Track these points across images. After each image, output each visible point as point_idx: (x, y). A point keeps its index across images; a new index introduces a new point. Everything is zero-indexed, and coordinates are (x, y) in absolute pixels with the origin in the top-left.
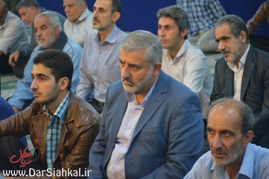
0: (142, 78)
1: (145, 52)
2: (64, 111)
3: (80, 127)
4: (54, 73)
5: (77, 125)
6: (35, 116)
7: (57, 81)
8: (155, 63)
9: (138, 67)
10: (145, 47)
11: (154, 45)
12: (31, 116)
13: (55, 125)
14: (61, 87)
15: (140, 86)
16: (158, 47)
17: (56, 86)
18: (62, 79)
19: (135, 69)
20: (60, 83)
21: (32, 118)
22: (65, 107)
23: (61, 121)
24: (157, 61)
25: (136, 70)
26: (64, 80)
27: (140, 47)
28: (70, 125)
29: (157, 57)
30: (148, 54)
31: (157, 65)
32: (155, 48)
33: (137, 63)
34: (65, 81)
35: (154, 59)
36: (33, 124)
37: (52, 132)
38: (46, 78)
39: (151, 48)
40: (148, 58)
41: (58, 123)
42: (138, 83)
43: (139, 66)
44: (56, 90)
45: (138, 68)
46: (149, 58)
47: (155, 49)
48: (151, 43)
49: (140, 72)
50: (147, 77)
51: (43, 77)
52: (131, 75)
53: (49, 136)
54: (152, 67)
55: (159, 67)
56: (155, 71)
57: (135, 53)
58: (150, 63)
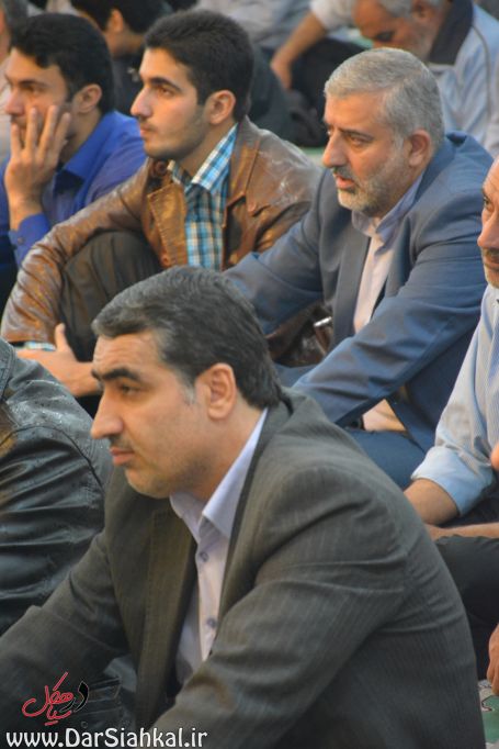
0: (374, 168)
1: (381, 101)
2: (222, 173)
3: (257, 214)
4: (195, 80)
5: (251, 208)
6: (154, 190)
7: (202, 98)
8: (410, 130)
9: (364, 139)
10: (380, 85)
11: (408, 82)
12: (146, 191)
13: (204, 212)
14: (214, 117)
15: (371, 189)
16: (419, 90)
17: (199, 113)
18: (217, 95)
19: (355, 143)
20: (210, 105)
21: (149, 196)
22: (224, 162)
23: (218, 202)
24: (417, 125)
25: (358, 146)
26: (221, 97)
27: (369, 85)
28: (239, 210)
29: (414, 113)
30: (388, 105)
31: (418, 135)
32: (409, 92)
33: (358, 127)
34: (224, 102)
35: (405, 119)
36: (151, 214)
37: (199, 230)
38: (173, 89)
39: (396, 89)
40: (387, 115)
41: (211, 207)
42: (366, 183)
43: (365, 135)
44: (198, 122)
45: (362, 141)
46: (390, 114)
47: (408, 94)
48: (400, 77)
49: (370, 151)
50: (387, 165)
51: (165, 86)
52: (348, 161)
53: (192, 243)
54: (399, 140)
55: (424, 144)
56: (415, 154)
57: (354, 101)
58: (394, 129)
